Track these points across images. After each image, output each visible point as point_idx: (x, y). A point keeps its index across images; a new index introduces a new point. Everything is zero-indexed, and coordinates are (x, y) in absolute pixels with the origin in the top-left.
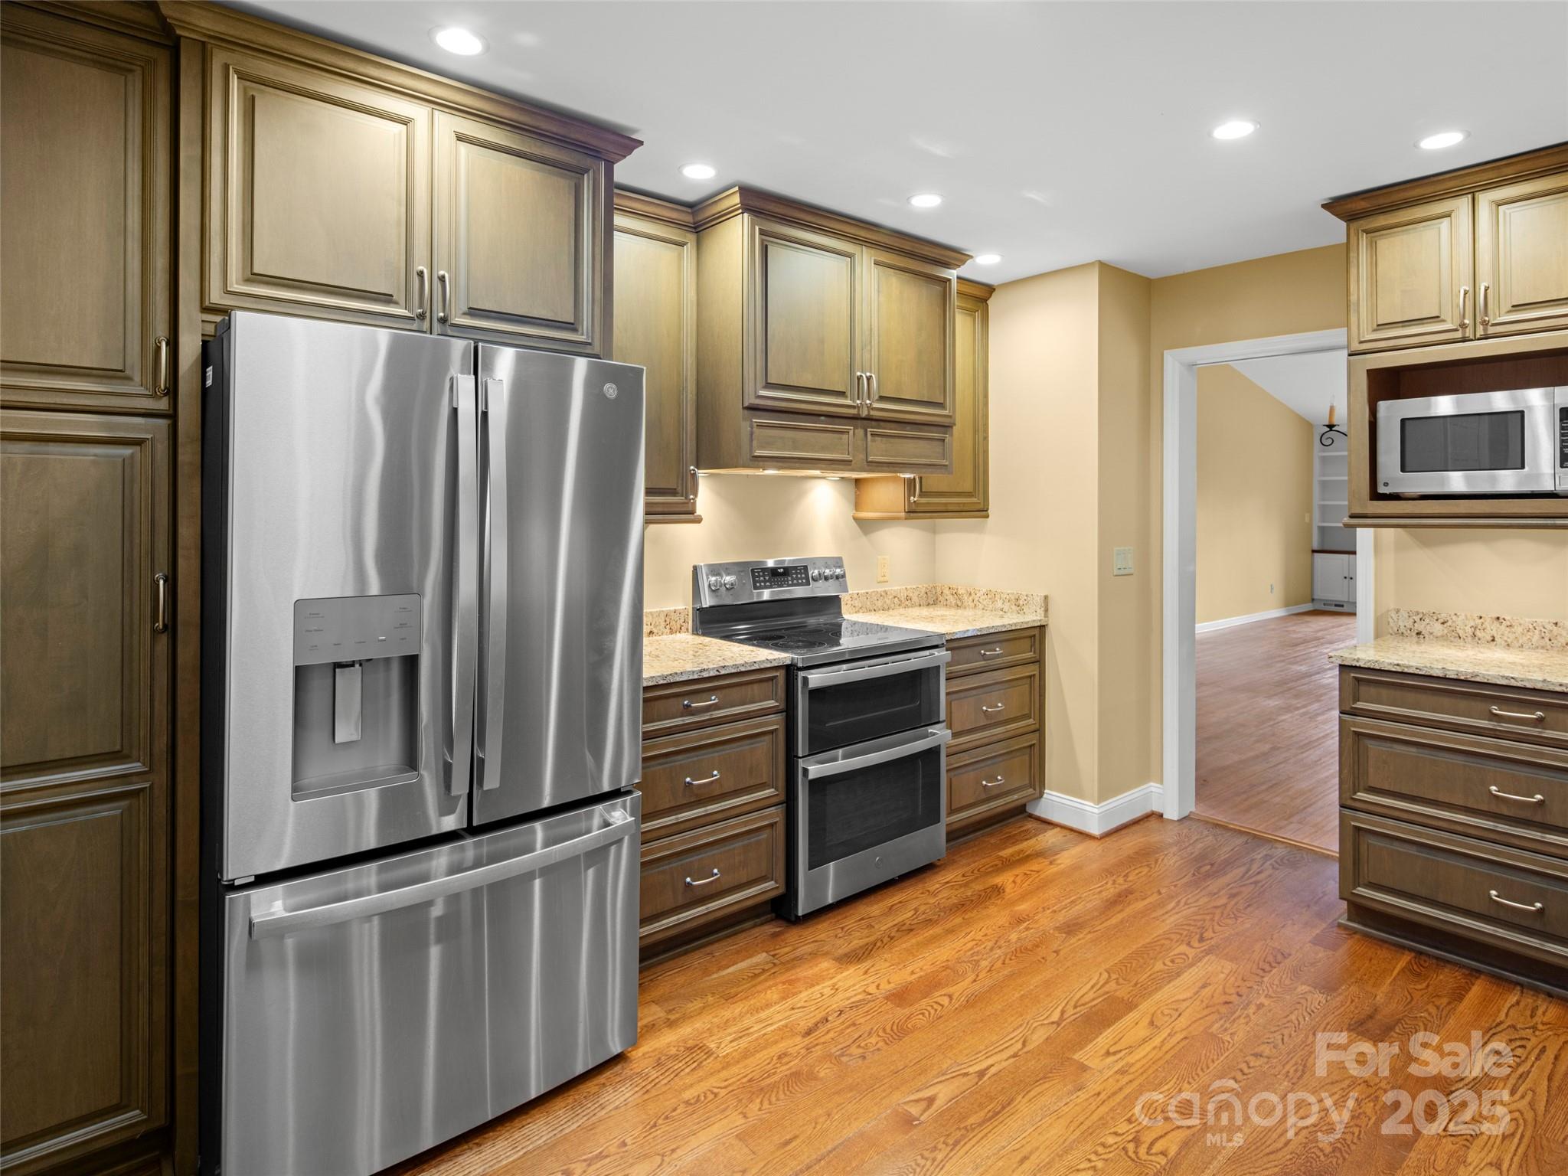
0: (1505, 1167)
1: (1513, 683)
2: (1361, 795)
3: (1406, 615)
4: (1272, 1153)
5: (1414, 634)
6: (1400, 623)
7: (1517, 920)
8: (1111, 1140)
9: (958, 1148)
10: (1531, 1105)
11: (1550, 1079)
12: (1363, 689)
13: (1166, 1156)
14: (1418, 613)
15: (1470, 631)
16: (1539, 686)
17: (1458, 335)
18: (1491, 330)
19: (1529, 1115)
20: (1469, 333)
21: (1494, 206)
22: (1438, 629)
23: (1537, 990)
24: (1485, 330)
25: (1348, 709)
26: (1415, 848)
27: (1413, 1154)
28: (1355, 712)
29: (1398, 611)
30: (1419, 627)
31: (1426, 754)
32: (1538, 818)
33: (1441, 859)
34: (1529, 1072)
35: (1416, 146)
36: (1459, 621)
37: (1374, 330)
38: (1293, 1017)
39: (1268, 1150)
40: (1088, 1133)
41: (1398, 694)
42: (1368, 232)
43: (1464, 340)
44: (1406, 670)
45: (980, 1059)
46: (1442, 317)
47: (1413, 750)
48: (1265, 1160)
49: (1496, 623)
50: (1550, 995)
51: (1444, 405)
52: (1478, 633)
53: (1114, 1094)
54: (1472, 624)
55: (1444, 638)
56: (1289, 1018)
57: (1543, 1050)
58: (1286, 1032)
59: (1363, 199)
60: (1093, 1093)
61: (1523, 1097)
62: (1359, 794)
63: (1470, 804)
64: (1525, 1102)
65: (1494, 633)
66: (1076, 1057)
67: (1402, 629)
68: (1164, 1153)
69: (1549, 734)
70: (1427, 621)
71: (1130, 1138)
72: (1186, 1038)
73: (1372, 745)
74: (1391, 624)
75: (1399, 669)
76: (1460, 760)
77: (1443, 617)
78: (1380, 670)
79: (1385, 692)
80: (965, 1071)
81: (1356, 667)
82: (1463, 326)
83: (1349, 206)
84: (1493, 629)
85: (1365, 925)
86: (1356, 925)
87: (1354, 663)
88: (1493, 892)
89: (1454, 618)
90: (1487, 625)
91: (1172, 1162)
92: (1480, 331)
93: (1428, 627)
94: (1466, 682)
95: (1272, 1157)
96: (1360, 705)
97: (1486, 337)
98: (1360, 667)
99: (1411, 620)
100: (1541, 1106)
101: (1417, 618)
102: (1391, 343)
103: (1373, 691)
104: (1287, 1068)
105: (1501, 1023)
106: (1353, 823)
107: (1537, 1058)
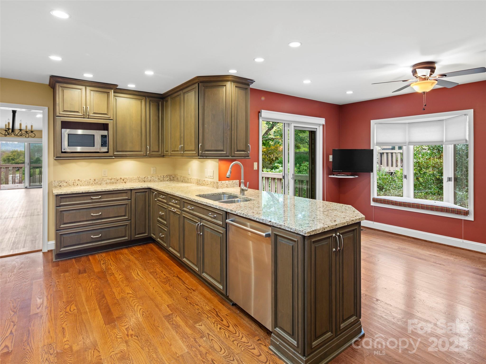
0: (121, 274)
1: (96, 191)
2: (62, 226)
3: (57, 182)
4: (91, 296)
5: (59, 186)
6: (56, 184)
7: (96, 240)
8: (62, 316)
9: (30, 344)
10: (115, 266)
11: (114, 262)
12: (62, 200)
13: (75, 309)
14: (60, 181)
15: (72, 183)
16: (101, 191)
17: (83, 117)
18: (90, 117)
19: (116, 267)
20: (85, 117)
21: (90, 91)
22: (65, 184)
23: (99, 253)
24: (88, 117)
25: (58, 205)
26: (75, 234)
27: (109, 281)
28: (60, 206)
29: (55, 181)
30: (60, 184)
31: (78, 211)
32: (100, 217)
33: (81, 234)
34: (110, 263)
35: (83, 74)
36: (70, 182)
37: (63, 112)
38: (67, 279)
39: (90, 296)
40: (56, 319)
41: (71, 199)
42: (61, 87)
43: (84, 118)
44: (74, 193)
45: (5, 333)
46: (79, 112)
47: (74, 211)
48: (91, 297)
49: (78, 181)
50: (101, 253)
51: (80, 132)
52: (74, 184)
53: (51, 312)
54: (73, 182)
55: (66, 186)
56: (66, 280)
57: (109, 260)
58: (69, 281)
59: (61, 79)
60: (46, 315)
61: (113, 266)
62: (61, 226)
63: (88, 219)
64: (114, 266)
65: (78, 183)
66: (31, 313)
67: (56, 185)
68: (74, 310)
69: (102, 200)
70: (62, 183)
71: (65, 313)
72: (51, 295)
73: (64, 213)
74: (53, 185)
75: (72, 193)
76: (85, 210)
77: (66, 181)
78: (67, 194)
79: (68, 199)
80: (6, 336)
81: (61, 194)
82: (84, 115)
83: (57, 79)
84: (78, 182)
85: (60, 259)
86: (58, 260)
87: (60, 194)
88: (92, 236)
89: (69, 181)
90: (76, 182)
91: (77, 309)
92: (87, 117)
93: (63, 184)
94: (87, 193)
95: (92, 296)
96: (62, 204)
97: (88, 118)
98: (62, 194)
99: (58, 183)
100: (116, 265)
101: (60, 182)
102: (67, 115)
103: (65, 200)
104: (77, 285)
105: (99, 260)
106: (60, 234)
107: (109, 261)
